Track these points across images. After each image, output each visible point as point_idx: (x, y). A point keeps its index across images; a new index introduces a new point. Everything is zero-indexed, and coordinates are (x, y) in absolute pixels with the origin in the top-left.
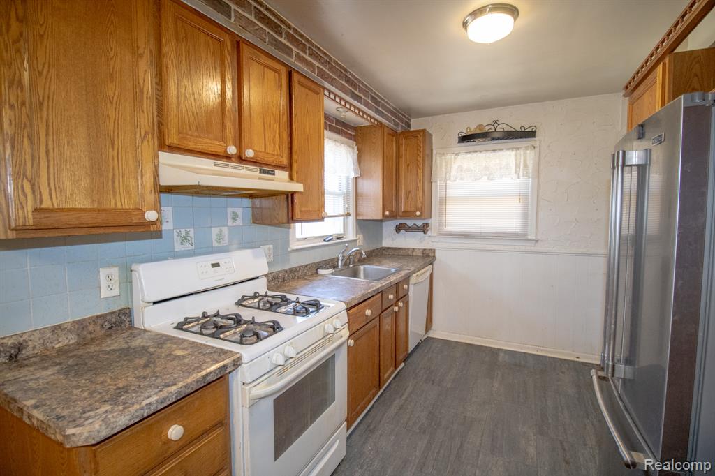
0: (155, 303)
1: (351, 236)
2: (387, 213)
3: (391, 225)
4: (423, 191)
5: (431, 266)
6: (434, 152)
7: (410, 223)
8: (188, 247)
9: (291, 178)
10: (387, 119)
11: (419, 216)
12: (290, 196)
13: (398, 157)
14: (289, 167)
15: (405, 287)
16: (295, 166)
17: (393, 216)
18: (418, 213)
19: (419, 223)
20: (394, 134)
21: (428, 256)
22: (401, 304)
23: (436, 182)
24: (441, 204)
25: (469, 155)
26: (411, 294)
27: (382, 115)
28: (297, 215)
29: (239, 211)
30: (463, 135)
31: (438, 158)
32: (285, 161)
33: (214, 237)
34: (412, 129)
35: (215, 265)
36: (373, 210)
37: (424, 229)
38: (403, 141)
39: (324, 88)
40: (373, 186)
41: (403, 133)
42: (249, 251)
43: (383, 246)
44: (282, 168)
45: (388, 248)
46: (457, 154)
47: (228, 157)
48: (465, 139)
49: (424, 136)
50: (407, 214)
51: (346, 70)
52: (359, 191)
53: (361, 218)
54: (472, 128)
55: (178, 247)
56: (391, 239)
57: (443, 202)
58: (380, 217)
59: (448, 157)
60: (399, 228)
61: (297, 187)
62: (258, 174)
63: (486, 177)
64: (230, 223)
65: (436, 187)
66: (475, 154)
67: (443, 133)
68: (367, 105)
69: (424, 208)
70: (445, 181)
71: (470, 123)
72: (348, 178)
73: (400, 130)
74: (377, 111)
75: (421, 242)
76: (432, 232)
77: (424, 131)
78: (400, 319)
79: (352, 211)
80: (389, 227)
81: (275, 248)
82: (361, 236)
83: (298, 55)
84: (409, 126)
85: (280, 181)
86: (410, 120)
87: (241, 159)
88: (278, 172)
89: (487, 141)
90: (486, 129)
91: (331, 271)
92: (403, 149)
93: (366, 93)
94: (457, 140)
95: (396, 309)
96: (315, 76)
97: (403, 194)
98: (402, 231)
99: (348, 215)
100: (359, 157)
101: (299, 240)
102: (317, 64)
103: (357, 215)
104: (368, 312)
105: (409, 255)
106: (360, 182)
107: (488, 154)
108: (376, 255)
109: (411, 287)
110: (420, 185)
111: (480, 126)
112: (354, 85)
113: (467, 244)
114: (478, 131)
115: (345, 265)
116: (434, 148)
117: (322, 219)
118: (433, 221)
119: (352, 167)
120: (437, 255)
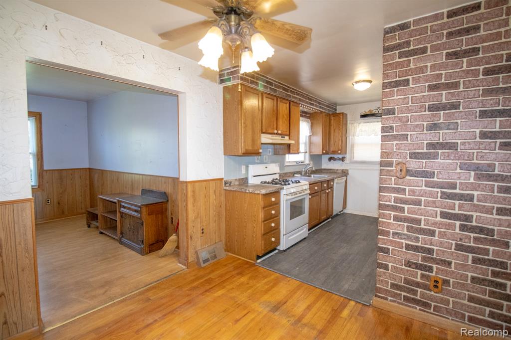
0: (254, 176)
1: (307, 162)
2: (324, 152)
3: (327, 157)
4: (342, 141)
5: (345, 177)
6: (348, 122)
7: (336, 156)
8: (258, 161)
9: (289, 139)
10: (325, 109)
11: (340, 153)
12: (289, 145)
13: (330, 125)
14: (289, 135)
15: (332, 183)
16: (291, 134)
17: (327, 153)
18: (339, 152)
19: (340, 156)
20: (328, 115)
21: (345, 173)
22: (330, 190)
23: (349, 137)
24: (351, 148)
25: (365, 124)
26: (335, 187)
27: (322, 108)
28: (291, 151)
29: (271, 150)
30: (363, 114)
31: (350, 126)
32: (288, 133)
33: (264, 159)
34: (337, 112)
35: (266, 167)
36: (318, 150)
37: (343, 159)
38: (333, 118)
39: (300, 104)
40: (318, 139)
41: (332, 114)
42: (274, 164)
43: (322, 168)
44: (286, 135)
45: (325, 169)
46: (360, 123)
47: (274, 134)
48: (363, 116)
49: (343, 115)
50: (334, 152)
51: (308, 95)
52: (311, 141)
53: (311, 154)
54: (367, 111)
55: (256, 161)
56: (326, 164)
57: (353, 146)
58: (321, 153)
59: (355, 125)
60: (330, 159)
61: (292, 142)
62: (281, 138)
63: (373, 135)
64: (268, 154)
65: (349, 139)
66: (368, 124)
67: (352, 114)
68: (316, 106)
69: (343, 150)
70: (354, 136)
71: (366, 110)
72: (306, 136)
73: (331, 113)
74: (320, 107)
75: (342, 166)
76: (347, 161)
77: (343, 113)
78: (329, 197)
79: (308, 151)
80: (325, 158)
81: (280, 164)
82: (312, 162)
83: (293, 96)
84: (336, 110)
85: (286, 140)
86: (336, 107)
87: (277, 134)
88: (286, 137)
89: (374, 117)
90: (374, 112)
91: (299, 175)
92: (332, 121)
93: (316, 101)
94: (360, 116)
95: (327, 191)
96: (298, 101)
97: (332, 142)
98: (332, 161)
99: (306, 152)
100: (312, 126)
101: (287, 162)
102: (298, 97)
103: (310, 152)
104: (316, 188)
105: (335, 172)
106: (312, 138)
107: (374, 123)
108: (319, 171)
109: (335, 184)
110: (340, 138)
111: (370, 111)
112: (311, 100)
113: (364, 167)
114: (369, 113)
115: (305, 174)
116: (348, 120)
117: (298, 153)
118: (348, 156)
119: (308, 131)
120: (350, 172)
